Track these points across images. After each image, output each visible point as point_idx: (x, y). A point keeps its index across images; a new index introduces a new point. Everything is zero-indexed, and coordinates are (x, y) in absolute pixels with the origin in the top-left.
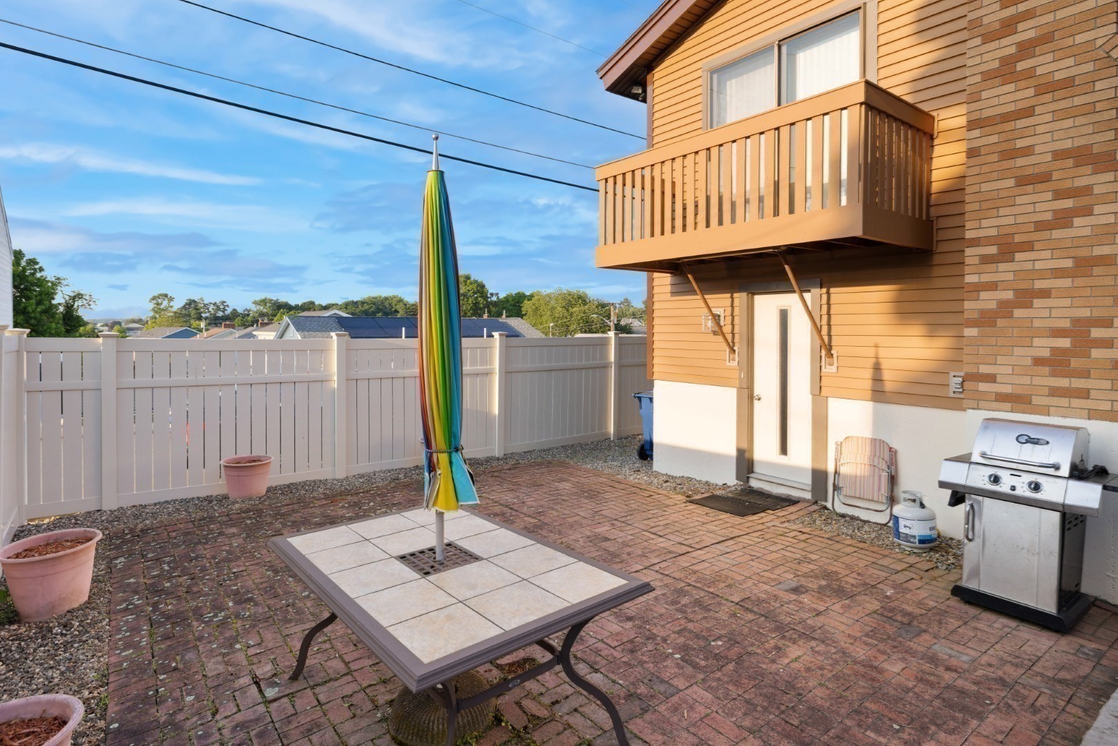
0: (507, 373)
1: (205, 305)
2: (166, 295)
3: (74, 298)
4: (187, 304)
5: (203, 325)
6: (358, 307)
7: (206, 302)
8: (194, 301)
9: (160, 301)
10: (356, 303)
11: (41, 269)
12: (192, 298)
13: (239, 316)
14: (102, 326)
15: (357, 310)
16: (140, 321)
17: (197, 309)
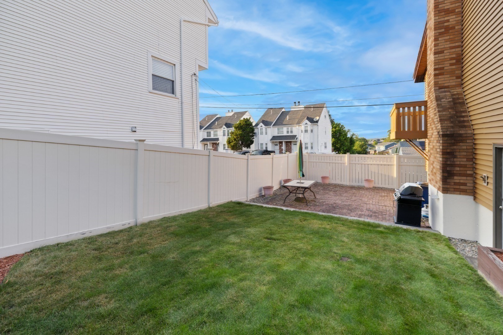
3: (353, 135)
11: (344, 128)
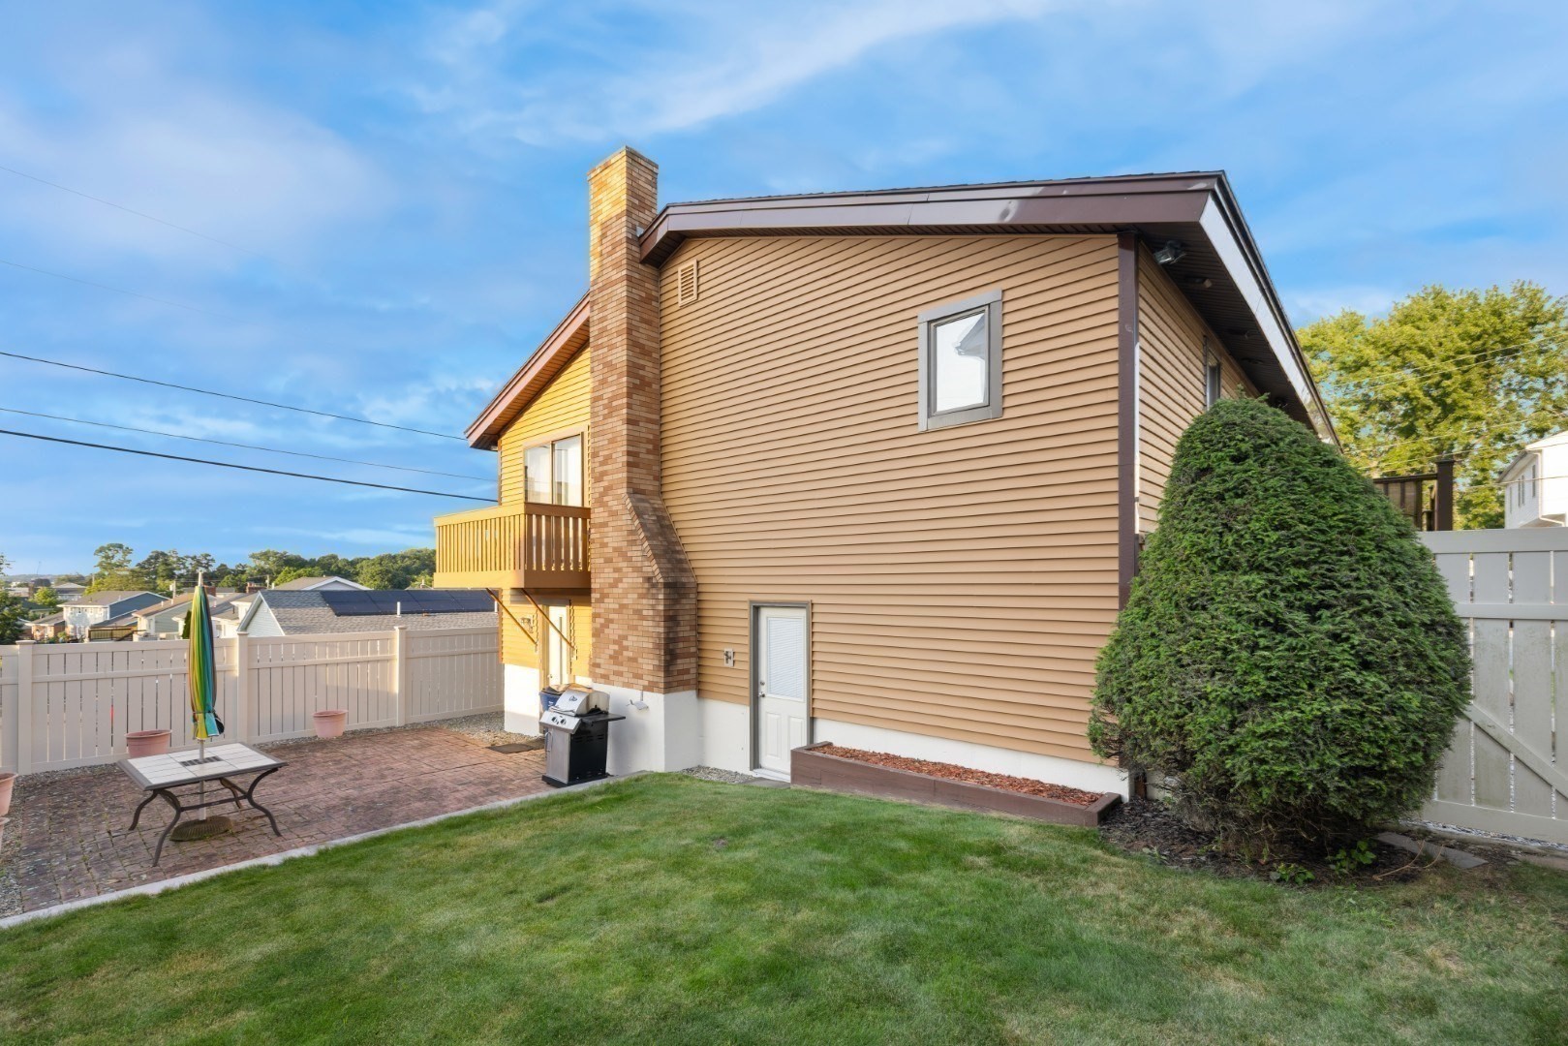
0: (407, 659)
1: (179, 559)
2: (121, 547)
4: (151, 558)
5: (172, 587)
6: (396, 562)
7: (181, 555)
8: (163, 554)
9: (110, 554)
10: (394, 557)
12: (160, 550)
13: (229, 573)
14: (20, 586)
15: (396, 566)
16: (79, 580)
17: (167, 565)
